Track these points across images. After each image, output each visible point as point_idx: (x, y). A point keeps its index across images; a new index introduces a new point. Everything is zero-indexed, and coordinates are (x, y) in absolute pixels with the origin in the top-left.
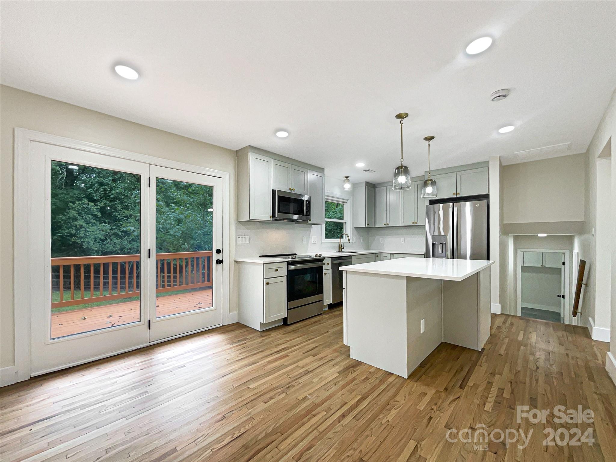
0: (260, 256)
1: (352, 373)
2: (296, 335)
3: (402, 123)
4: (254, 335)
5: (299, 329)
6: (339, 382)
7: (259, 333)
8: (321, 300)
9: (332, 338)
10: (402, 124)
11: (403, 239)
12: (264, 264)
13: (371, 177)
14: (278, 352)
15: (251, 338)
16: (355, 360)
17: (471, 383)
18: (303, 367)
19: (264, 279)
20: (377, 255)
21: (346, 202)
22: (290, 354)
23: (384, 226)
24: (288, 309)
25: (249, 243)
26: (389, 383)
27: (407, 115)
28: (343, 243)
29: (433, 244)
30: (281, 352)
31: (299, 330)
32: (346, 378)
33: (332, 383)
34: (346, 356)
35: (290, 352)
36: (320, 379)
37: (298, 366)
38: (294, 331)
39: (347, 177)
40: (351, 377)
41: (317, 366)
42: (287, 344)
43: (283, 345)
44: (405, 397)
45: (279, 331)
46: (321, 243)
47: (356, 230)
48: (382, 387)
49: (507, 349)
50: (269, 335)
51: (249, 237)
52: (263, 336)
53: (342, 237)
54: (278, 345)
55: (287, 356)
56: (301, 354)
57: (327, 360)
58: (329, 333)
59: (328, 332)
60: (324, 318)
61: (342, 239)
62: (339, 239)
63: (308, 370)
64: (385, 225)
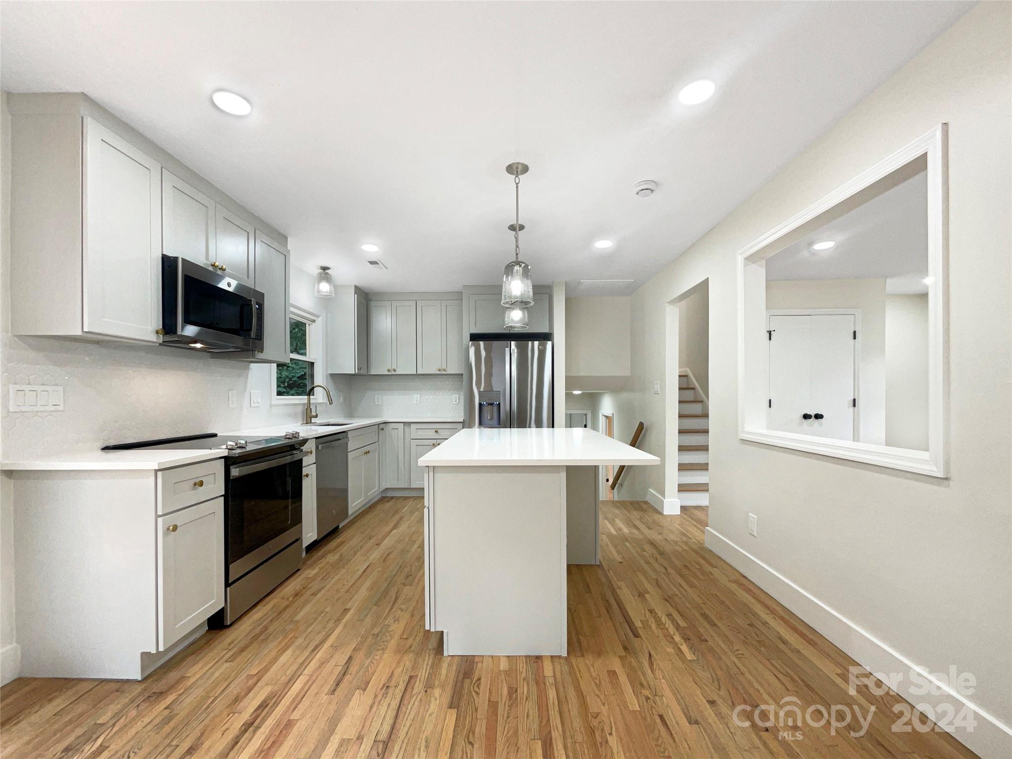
0: (106, 448)
1: (478, 694)
2: (272, 647)
3: (517, 182)
4: (125, 700)
5: (266, 628)
6: (472, 731)
7: (138, 689)
8: (297, 540)
9: (368, 620)
10: (517, 184)
11: (417, 398)
12: (156, 471)
13: (371, 278)
14: (250, 726)
15: (117, 716)
16: (456, 658)
17: (638, 624)
18: (360, 738)
19: (157, 516)
20: (381, 426)
21: (314, 321)
22: (295, 716)
23: (388, 373)
24: (227, 584)
25: (61, 408)
26: (552, 680)
27: (525, 169)
28: (316, 405)
29: (480, 405)
30: (264, 720)
31: (271, 629)
32: (476, 710)
33: (461, 742)
34: (432, 656)
35: (289, 707)
36: (427, 747)
37: (344, 742)
38: (259, 638)
39: (325, 269)
40: (482, 701)
41: (391, 714)
42: (262, 688)
43: (251, 695)
44: (598, 696)
45: (211, 654)
46: (271, 406)
47: (331, 378)
48: (551, 697)
49: (619, 553)
50: (183, 678)
51: (61, 389)
52: (161, 694)
53: (311, 392)
54: (237, 699)
55: (290, 724)
56: (324, 698)
57: (402, 687)
58: (352, 611)
59: (347, 610)
60: (314, 578)
61: (311, 397)
62: (306, 397)
63: (381, 738)
64: (389, 371)
